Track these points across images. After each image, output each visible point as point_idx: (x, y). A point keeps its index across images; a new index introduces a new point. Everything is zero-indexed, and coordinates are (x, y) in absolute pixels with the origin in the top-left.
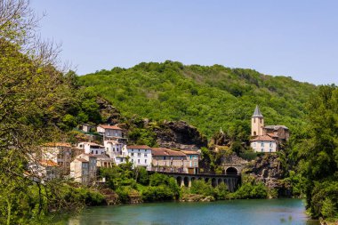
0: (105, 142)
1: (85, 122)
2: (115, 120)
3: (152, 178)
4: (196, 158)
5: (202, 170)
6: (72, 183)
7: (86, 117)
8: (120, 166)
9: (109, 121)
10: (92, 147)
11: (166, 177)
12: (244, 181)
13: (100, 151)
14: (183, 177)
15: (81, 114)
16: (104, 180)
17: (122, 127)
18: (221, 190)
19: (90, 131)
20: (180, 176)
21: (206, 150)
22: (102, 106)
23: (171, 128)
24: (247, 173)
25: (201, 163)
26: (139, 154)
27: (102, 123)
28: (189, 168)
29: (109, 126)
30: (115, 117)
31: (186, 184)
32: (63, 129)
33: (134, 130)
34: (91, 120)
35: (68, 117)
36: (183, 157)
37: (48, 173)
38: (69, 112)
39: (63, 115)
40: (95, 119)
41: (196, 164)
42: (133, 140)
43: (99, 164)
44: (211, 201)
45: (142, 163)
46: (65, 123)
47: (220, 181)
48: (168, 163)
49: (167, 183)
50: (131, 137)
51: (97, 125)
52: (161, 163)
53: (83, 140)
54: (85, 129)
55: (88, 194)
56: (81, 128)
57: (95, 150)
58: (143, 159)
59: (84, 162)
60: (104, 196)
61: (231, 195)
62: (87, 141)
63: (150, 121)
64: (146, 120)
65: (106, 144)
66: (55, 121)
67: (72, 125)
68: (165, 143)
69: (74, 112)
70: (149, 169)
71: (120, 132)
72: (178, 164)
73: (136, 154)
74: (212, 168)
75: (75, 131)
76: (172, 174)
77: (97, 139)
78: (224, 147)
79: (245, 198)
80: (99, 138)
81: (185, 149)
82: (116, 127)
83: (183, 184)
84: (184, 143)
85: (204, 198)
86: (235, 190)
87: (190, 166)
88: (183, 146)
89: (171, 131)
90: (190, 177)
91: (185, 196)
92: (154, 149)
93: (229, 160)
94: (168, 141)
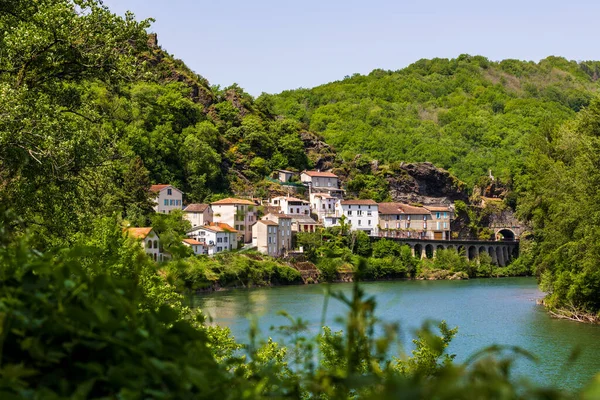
0: (312, 196)
1: (284, 168)
2: (328, 163)
3: (376, 246)
4: (446, 217)
5: (456, 234)
6: (254, 254)
7: (284, 161)
8: (330, 229)
9: (319, 166)
10: (290, 203)
11: (396, 244)
12: (522, 250)
13: (302, 209)
14: (424, 245)
15: (277, 155)
16: (301, 250)
17: (339, 173)
18: (482, 263)
19: (290, 181)
20: (421, 244)
21: (462, 204)
22: (308, 144)
23: (411, 173)
24: (528, 237)
25: (454, 225)
26: (359, 213)
27: (309, 168)
28: (436, 232)
29: (318, 173)
30: (328, 159)
31: (429, 255)
32: (250, 178)
33: (357, 177)
34: (292, 164)
35: (258, 161)
36: (426, 216)
37: (219, 240)
38: (259, 155)
39: (252, 157)
40: (299, 163)
41: (446, 226)
42: (353, 192)
43: (294, 228)
44: (463, 278)
45: (365, 225)
46: (253, 169)
47: (481, 250)
48: (403, 224)
49: (397, 254)
50: (350, 188)
51: (300, 172)
52: (393, 225)
53: (279, 194)
54: (283, 178)
55: (275, 269)
56: (276, 177)
57: (295, 208)
58: (365, 220)
59: (271, 226)
60: (298, 272)
61: (499, 271)
62: (285, 194)
63: (381, 163)
64: (375, 162)
65: (313, 199)
66: (240, 166)
67: (263, 173)
68: (402, 195)
69: (267, 154)
70: (375, 233)
71: (335, 181)
72: (417, 225)
73: (354, 213)
74: (473, 231)
75: (267, 181)
76: (408, 241)
77: (299, 191)
78: (494, 200)
79: (522, 275)
80: (303, 191)
81: (430, 204)
82: (329, 173)
83: (424, 255)
84: (429, 195)
85: (452, 275)
86: (507, 264)
87: (438, 229)
88: (428, 200)
89: (410, 178)
90: (434, 246)
91: (424, 271)
92: (384, 204)
93: (501, 219)
94: (406, 192)
